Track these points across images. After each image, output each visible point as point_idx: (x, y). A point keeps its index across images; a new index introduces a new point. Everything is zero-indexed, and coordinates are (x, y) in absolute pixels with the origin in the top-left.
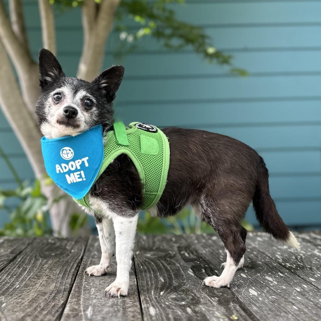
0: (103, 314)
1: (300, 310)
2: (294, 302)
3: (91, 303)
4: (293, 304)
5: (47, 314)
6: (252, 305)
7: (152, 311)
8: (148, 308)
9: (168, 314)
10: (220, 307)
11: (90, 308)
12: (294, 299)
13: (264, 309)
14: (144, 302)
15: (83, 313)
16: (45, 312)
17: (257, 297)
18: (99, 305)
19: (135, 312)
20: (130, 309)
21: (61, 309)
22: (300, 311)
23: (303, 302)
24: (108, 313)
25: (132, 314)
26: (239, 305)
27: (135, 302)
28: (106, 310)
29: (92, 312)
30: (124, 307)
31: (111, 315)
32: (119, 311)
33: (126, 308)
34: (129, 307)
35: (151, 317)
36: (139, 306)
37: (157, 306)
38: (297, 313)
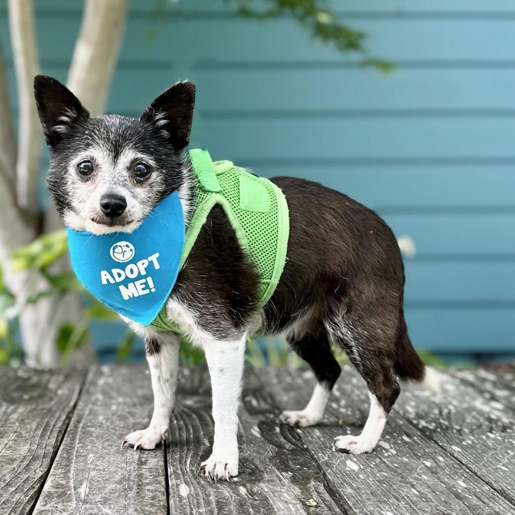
0: (105, 494)
1: (421, 496)
2: (415, 483)
3: (87, 476)
4: (413, 486)
5: (16, 492)
6: (346, 486)
7: (184, 490)
8: (178, 485)
9: (208, 496)
10: (293, 486)
11: (85, 484)
12: (416, 479)
13: (364, 491)
14: (173, 476)
15: (73, 491)
16: (12, 489)
17: (357, 474)
18: (100, 479)
19: (156, 491)
20: (148, 487)
21: (39, 485)
22: (421, 497)
23: (430, 483)
24: (113, 491)
25: (151, 494)
26: (324, 486)
27: (158, 476)
28: (110, 487)
29: (88, 489)
30: (140, 483)
31: (117, 494)
32: (130, 489)
33: (142, 484)
34: (148, 484)
35: (181, 498)
36: (164, 483)
37: (192, 483)
38: (415, 499)
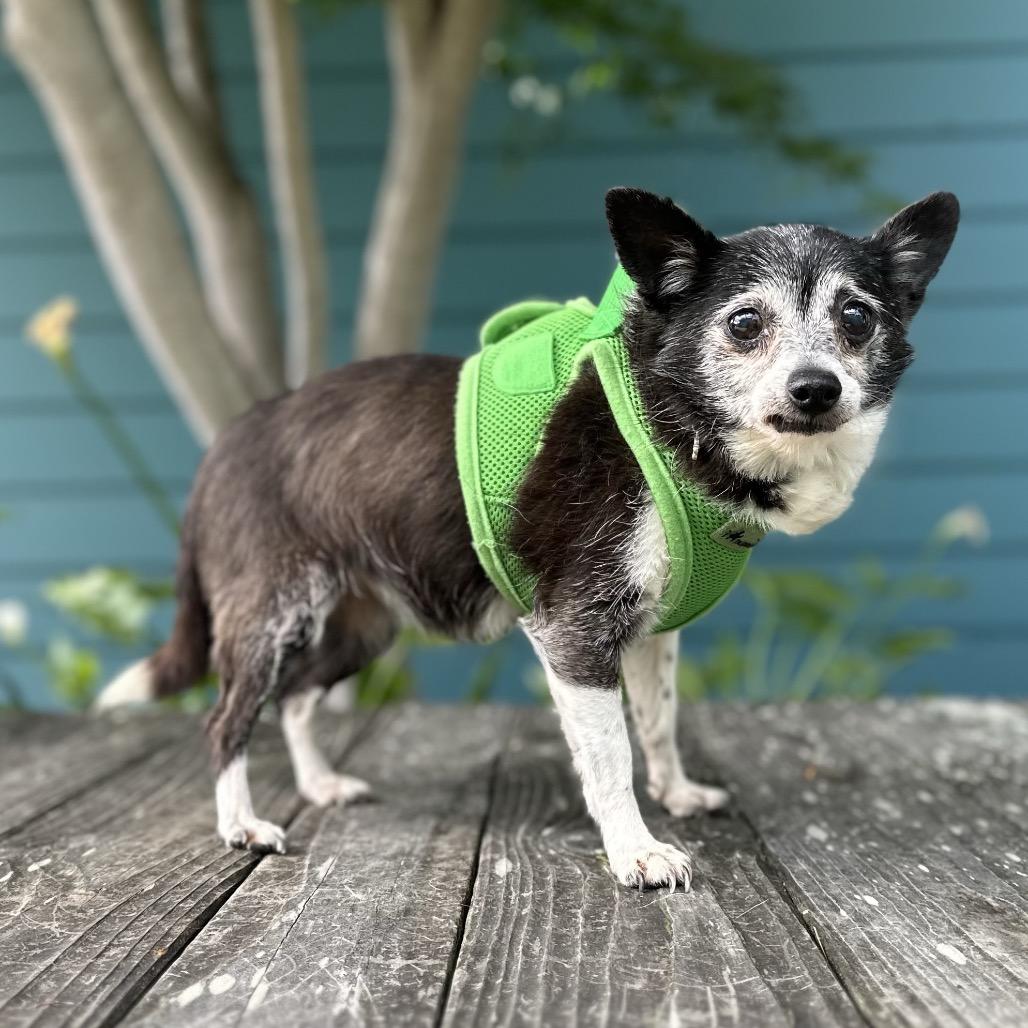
0: (364, 873)
1: (934, 873)
2: (926, 856)
3: (336, 851)
4: (922, 862)
5: (205, 871)
6: (798, 860)
7: (503, 867)
8: (493, 861)
9: (544, 874)
10: (702, 861)
11: (330, 860)
12: (930, 851)
13: (829, 868)
14: (489, 849)
15: (306, 871)
16: (198, 868)
17: (823, 845)
18: (359, 854)
19: (453, 870)
20: (440, 865)
21: (249, 862)
22: (933, 877)
23: (954, 857)
24: (377, 870)
25: (443, 874)
26: (759, 860)
27: (465, 849)
28: (373, 864)
29: (333, 867)
30: (429, 859)
31: (383, 873)
32: (408, 866)
33: (432, 861)
34: (442, 861)
35: (493, 877)
36: (471, 859)
37: (520, 858)
38: (921, 878)
